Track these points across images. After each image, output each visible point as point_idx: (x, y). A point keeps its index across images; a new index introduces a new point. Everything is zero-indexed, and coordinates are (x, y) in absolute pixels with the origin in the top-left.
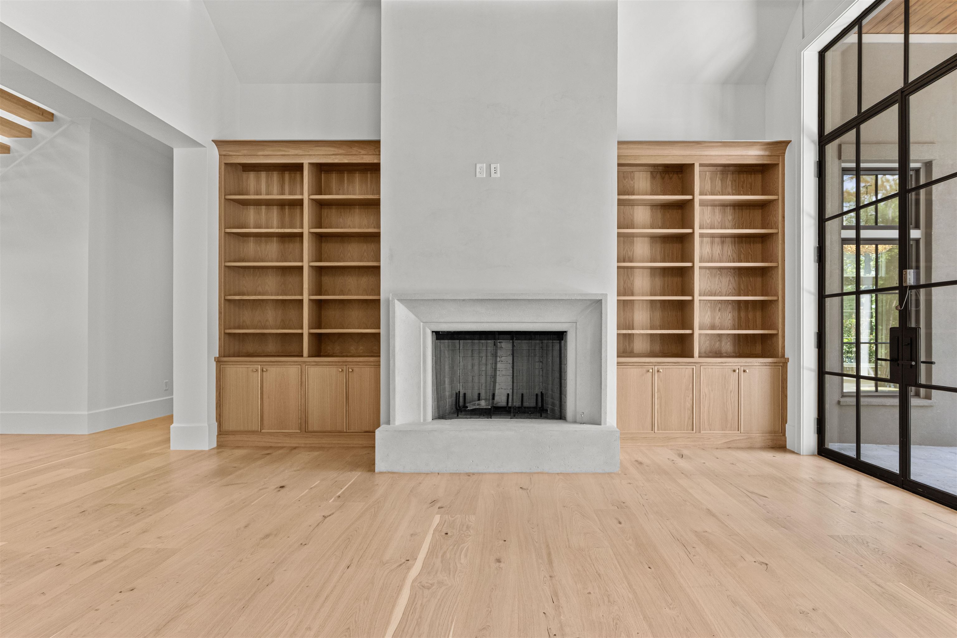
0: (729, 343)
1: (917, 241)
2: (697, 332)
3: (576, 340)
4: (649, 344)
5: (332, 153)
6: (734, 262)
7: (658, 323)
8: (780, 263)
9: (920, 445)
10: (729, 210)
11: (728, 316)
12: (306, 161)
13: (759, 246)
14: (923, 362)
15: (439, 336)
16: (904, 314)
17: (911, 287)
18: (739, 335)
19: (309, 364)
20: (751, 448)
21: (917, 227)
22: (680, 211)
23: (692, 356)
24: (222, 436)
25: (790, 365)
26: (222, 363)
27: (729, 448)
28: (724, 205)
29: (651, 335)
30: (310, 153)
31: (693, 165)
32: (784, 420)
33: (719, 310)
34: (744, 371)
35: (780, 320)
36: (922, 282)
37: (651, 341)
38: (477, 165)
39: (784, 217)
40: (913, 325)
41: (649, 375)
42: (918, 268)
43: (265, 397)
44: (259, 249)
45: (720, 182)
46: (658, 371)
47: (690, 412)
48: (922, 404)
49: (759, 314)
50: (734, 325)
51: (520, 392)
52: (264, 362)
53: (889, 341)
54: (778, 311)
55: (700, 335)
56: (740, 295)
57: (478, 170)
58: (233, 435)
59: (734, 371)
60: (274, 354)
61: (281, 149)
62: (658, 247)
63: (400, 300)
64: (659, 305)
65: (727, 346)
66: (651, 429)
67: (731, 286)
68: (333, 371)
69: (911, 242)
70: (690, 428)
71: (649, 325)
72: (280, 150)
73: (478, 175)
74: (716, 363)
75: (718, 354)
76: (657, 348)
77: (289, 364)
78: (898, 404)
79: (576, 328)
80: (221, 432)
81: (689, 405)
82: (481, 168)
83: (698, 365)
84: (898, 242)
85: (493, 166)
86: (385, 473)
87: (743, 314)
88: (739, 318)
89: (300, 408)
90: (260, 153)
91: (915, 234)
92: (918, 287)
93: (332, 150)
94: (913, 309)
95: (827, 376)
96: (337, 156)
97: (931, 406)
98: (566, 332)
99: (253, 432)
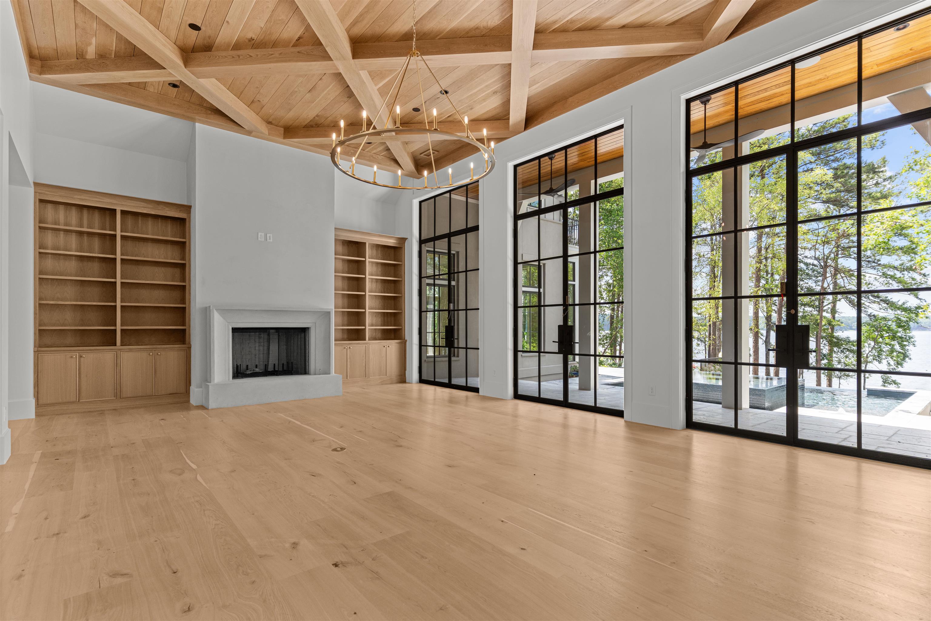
0: (379, 333)
1: (454, 286)
2: (368, 328)
3: (315, 332)
4: (341, 334)
5: (142, 206)
6: (382, 293)
7: (346, 323)
8: (403, 295)
9: (455, 378)
10: (380, 266)
11: (379, 320)
12: (119, 209)
13: (393, 285)
14: (456, 339)
15: (235, 330)
16: (450, 321)
17: (452, 310)
18: (384, 329)
19: (123, 350)
20: (391, 383)
21: (454, 280)
22: (356, 264)
23: (365, 340)
24: (39, 408)
25: (407, 343)
26: (40, 352)
27: (383, 384)
28: (377, 263)
29: (342, 329)
30: (123, 203)
31: (365, 243)
32: (405, 370)
33: (375, 316)
34: (389, 347)
35: (403, 322)
36: (456, 308)
37: (342, 332)
38: (259, 233)
39: (404, 273)
40: (453, 325)
41: (345, 350)
42: (454, 303)
43: (83, 376)
44: (57, 264)
45: (375, 251)
46: (350, 348)
47: (365, 368)
48: (456, 360)
49: (393, 318)
50: (382, 324)
51: (282, 362)
52: (83, 350)
53: (445, 331)
54: (402, 317)
55: (369, 329)
56: (384, 310)
57: (259, 236)
58: (53, 406)
59: (384, 347)
60: (73, 345)
61: (97, 196)
62: (346, 282)
63: (217, 310)
64: (346, 313)
65: (379, 335)
66: (346, 378)
67: (380, 305)
68: (144, 354)
69: (452, 287)
70: (365, 376)
71: (341, 324)
72: (96, 198)
73: (259, 239)
74: (376, 343)
75: (375, 339)
76: (346, 336)
77: (105, 351)
78: (448, 360)
79: (316, 326)
80: (38, 405)
81: (364, 364)
82: (261, 235)
83: (368, 344)
84: (447, 286)
85: (268, 235)
86: (216, 409)
87: (386, 318)
88: (384, 320)
89: (115, 382)
90: (76, 197)
91: (453, 283)
92: (454, 310)
93: (143, 204)
94: (453, 319)
95: (422, 347)
96: (145, 209)
97: (459, 360)
98: (310, 328)
99: (73, 402)
